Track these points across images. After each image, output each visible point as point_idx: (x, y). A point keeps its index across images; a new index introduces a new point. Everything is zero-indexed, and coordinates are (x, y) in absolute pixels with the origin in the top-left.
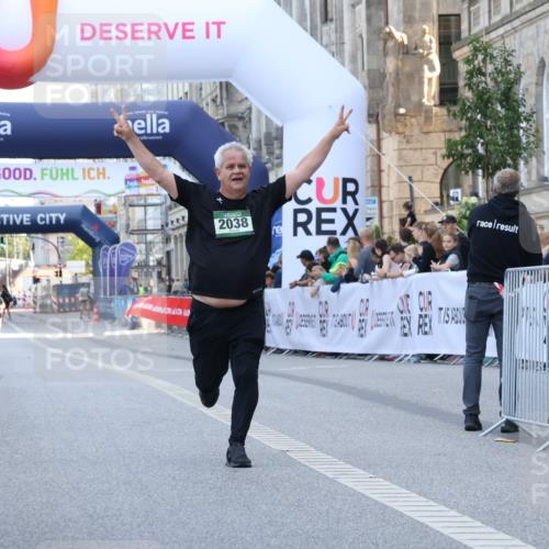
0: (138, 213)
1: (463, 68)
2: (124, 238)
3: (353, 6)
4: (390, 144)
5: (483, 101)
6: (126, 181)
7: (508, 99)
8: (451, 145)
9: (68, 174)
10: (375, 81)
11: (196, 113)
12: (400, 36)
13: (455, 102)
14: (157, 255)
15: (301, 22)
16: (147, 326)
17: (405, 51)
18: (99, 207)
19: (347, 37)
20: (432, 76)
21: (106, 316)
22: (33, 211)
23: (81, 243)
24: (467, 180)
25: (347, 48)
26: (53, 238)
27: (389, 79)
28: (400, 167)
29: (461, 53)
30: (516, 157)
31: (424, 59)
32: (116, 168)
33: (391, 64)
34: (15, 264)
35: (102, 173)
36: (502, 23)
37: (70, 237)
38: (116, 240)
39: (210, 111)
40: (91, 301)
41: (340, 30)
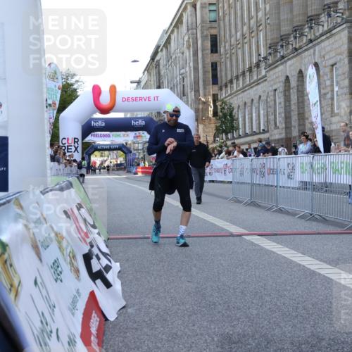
0: (137, 145)
1: (219, 107)
2: (133, 151)
3: (191, 92)
4: (201, 127)
5: (225, 115)
6: (134, 137)
7: (231, 115)
8: (217, 127)
9: (119, 136)
10: (197, 111)
11: (151, 119)
12: (203, 99)
13: (217, 116)
14: (141, 156)
15: (178, 96)
16: (140, 174)
17: (204, 103)
18: (126, 143)
19: (189, 100)
20: (211, 109)
21: (129, 172)
22: (110, 145)
23: (122, 153)
24: (221, 136)
25: (190, 103)
26: (115, 152)
27: (200, 110)
28: (204, 133)
29: (218, 104)
30: (233, 130)
31: (209, 105)
32: (131, 134)
33: (201, 106)
34: (105, 158)
35: (128, 135)
36: (229, 96)
37: (119, 151)
38: (131, 152)
39: (155, 119)
40: (125, 168)
41: (187, 98)
